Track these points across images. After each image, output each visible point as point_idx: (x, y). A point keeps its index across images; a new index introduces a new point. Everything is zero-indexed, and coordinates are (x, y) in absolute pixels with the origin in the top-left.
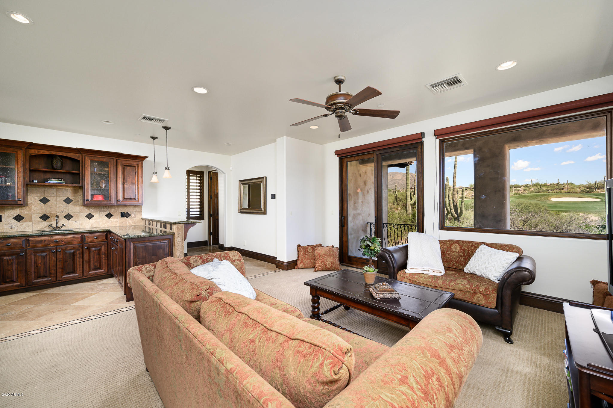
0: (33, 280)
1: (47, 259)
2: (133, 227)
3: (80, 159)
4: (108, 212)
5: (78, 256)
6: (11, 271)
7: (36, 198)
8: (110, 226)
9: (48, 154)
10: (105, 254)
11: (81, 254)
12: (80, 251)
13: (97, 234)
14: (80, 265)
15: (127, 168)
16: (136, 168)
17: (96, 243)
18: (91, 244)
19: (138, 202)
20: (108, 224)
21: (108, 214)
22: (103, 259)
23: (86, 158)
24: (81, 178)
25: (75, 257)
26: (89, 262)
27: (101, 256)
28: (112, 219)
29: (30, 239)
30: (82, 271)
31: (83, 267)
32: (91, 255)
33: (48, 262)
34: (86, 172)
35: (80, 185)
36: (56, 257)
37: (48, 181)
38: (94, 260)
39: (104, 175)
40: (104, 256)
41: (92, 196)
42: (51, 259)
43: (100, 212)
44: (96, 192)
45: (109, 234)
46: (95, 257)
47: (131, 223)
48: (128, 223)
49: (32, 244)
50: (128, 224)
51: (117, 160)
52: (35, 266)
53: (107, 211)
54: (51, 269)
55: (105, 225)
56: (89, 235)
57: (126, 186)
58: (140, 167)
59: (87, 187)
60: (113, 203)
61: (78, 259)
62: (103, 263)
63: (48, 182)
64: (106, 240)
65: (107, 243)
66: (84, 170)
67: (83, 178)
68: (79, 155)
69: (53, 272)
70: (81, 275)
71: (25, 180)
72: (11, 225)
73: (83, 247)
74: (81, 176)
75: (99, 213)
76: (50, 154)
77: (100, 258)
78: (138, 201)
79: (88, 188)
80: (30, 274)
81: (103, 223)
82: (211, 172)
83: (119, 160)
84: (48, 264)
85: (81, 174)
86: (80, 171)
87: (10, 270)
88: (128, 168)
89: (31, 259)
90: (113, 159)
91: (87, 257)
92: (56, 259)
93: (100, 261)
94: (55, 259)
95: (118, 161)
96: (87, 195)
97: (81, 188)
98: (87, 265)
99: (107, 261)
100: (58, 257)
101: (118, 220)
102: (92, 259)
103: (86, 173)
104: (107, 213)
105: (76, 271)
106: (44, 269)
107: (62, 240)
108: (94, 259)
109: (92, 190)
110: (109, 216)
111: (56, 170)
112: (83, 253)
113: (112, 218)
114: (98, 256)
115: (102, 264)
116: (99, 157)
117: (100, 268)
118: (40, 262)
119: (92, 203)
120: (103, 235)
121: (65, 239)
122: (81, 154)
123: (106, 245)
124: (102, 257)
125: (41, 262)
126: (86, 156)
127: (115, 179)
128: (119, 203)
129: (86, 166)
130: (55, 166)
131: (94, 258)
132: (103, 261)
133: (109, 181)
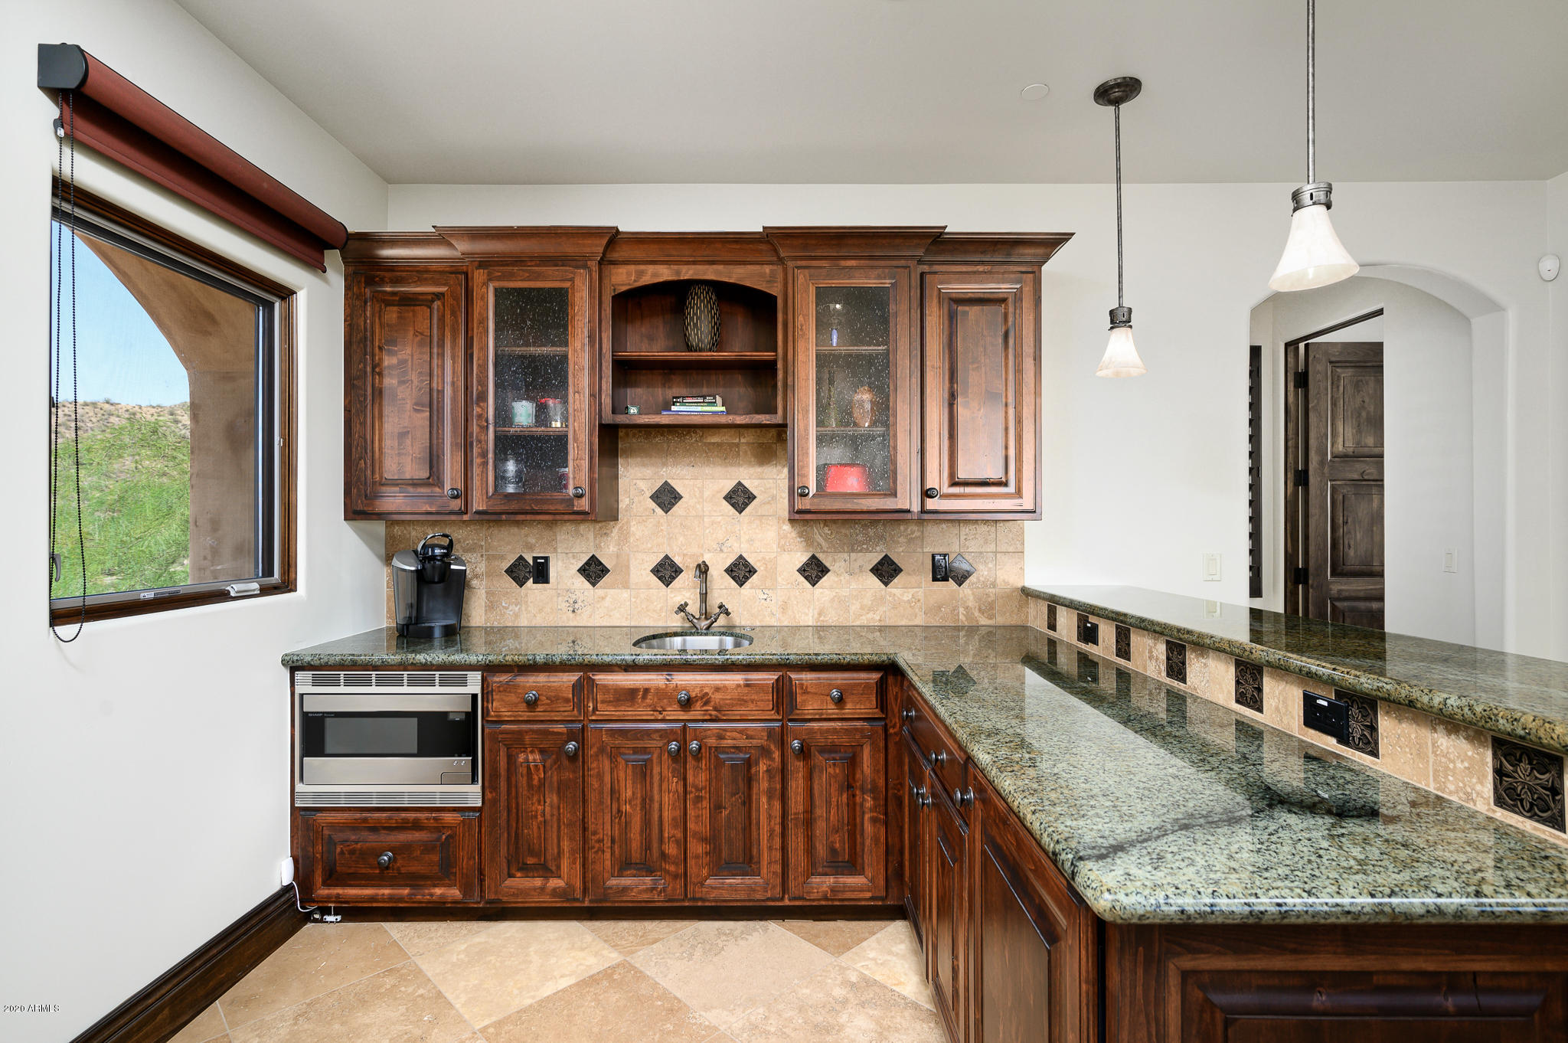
0: (606, 875)
1: (652, 784)
2: (983, 631)
3: (775, 290)
4: (882, 551)
5: (764, 785)
6: (540, 819)
7: (642, 485)
8: (888, 623)
9: (670, 278)
10: (874, 790)
11: (778, 778)
12: (773, 760)
13: (839, 677)
14: (771, 832)
15: (966, 313)
16: (1011, 309)
17: (839, 724)
18: (815, 725)
19: (1018, 501)
20: (882, 609)
21: (881, 563)
22: (867, 816)
23: (801, 277)
24: (780, 384)
25: (755, 791)
26: (809, 822)
27: (858, 799)
28: (898, 588)
29: (601, 678)
30: (778, 868)
31: (784, 849)
32: (816, 787)
33: (656, 797)
34: (801, 345)
35: (778, 419)
36: (685, 779)
37: (674, 408)
38: (828, 819)
39: (870, 359)
40: (869, 803)
41: (822, 470)
42: (665, 786)
43: (853, 551)
44: (837, 454)
45: (891, 680)
46: (834, 804)
47: (977, 614)
48: (961, 610)
49: (603, 702)
50: (961, 617)
51: (922, 275)
52: (614, 813)
53: (878, 548)
54: (667, 835)
55: (870, 615)
56: (807, 677)
57: (962, 412)
58: (1027, 303)
59: (802, 427)
60: (908, 507)
61: (764, 799)
62: (868, 842)
63: (670, 410)
64: (882, 711)
65: (886, 729)
66: (790, 344)
67: (790, 380)
68: (775, 267)
69: (671, 850)
70: (774, 887)
71: (595, 401)
72: (574, 597)
73: (783, 744)
74: (780, 375)
75: (846, 556)
76: (675, 278)
77: (852, 806)
78: (1019, 493)
79: (806, 430)
80: (597, 845)
81: (862, 608)
82: (1302, 346)
83: (930, 273)
84: (656, 806)
85: (780, 365)
86: (775, 350)
87: (536, 817)
88: (973, 311)
89: (600, 777)
90: (905, 267)
91: (800, 799)
92: (685, 786)
93: (855, 825)
94: (681, 789)
95: (928, 278)
96: (803, 467)
97: (781, 430)
98: (801, 839)
99: (883, 830)
100: (690, 778)
101: (920, 593)
102: (820, 811)
103: (801, 357)
104: (875, 558)
105: (755, 860)
106: (642, 831)
107: (707, 694)
108: (828, 812)
109: (821, 440)
110: (886, 571)
111: (696, 351)
112: (783, 770)
113: (896, 580)
114: (845, 796)
115: (863, 844)
116: (851, 268)
117: (853, 866)
118: (629, 793)
119: (823, 507)
120: (867, 686)
121: (717, 689)
122: (781, 261)
123: (882, 744)
124: (862, 805)
125: (633, 793)
126: (798, 268)
127: (916, 380)
128: (931, 504)
129: (801, 318)
130: (694, 340)
131: (828, 803)
132: (868, 827)
133: (892, 387)
